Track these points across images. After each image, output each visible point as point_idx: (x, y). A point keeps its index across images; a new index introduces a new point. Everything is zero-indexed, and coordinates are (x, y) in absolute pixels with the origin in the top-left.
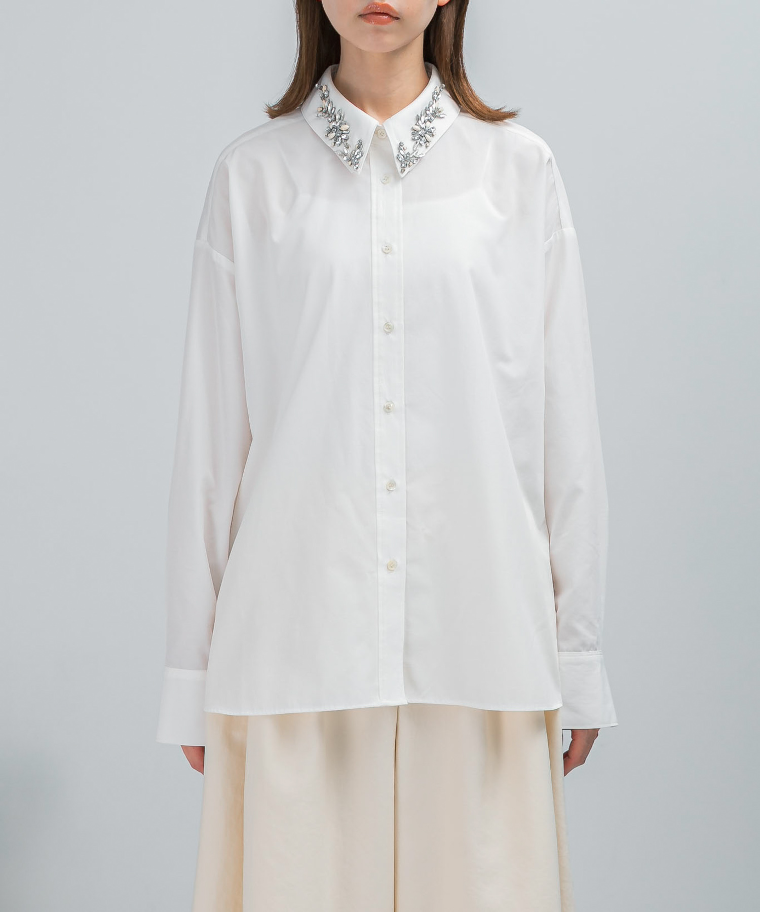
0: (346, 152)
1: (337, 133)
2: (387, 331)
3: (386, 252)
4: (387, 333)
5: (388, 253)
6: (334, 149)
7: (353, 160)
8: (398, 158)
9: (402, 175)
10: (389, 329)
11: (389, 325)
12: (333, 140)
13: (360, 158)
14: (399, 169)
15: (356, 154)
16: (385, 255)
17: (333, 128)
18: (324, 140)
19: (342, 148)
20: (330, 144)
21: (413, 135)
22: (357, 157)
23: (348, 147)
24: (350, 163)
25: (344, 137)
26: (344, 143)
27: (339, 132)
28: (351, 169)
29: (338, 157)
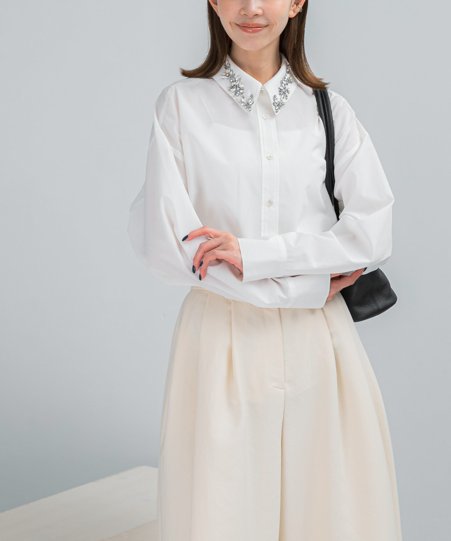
0: (243, 100)
1: (236, 88)
2: (269, 205)
3: (269, 159)
4: (269, 206)
5: (270, 160)
6: (235, 98)
7: (248, 105)
8: (274, 104)
9: (277, 114)
10: (270, 203)
11: (270, 202)
12: (234, 93)
13: (251, 104)
14: (275, 111)
15: (249, 102)
16: (269, 160)
17: (234, 85)
18: (229, 93)
19: (239, 98)
20: (232, 95)
21: (280, 92)
22: (250, 104)
23: (243, 98)
24: (246, 107)
25: (241, 91)
26: (242, 95)
27: (238, 89)
28: (246, 111)
29: (238, 103)
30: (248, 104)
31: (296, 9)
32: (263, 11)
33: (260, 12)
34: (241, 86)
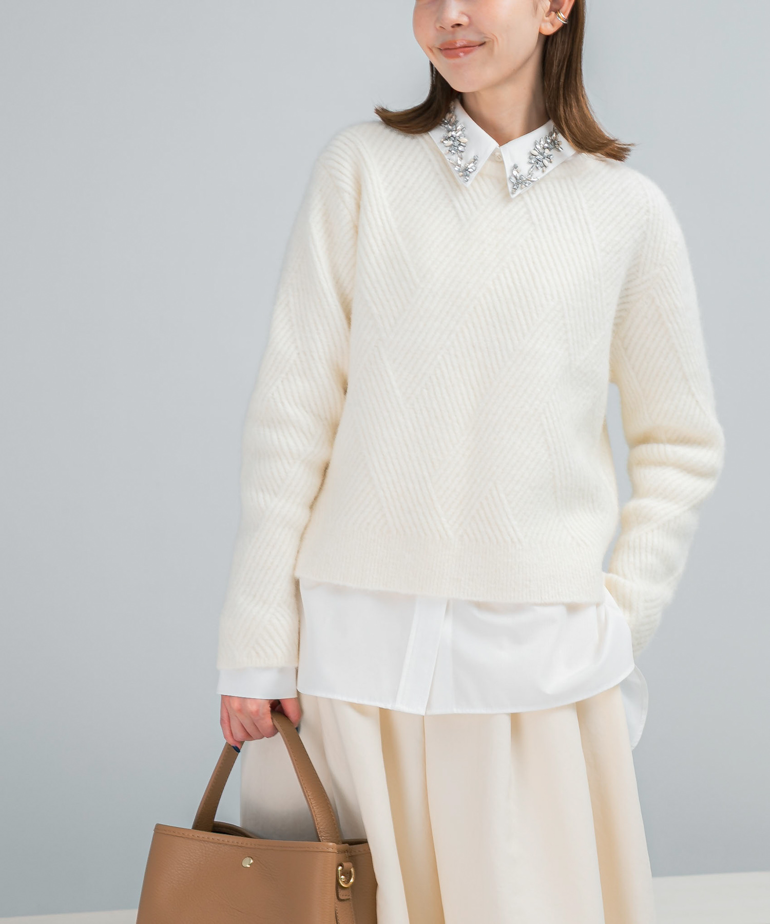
0: (459, 162)
6: (447, 157)
7: (466, 172)
8: (510, 179)
13: (472, 171)
15: (469, 167)
17: (452, 137)
18: (439, 145)
19: (455, 158)
20: (444, 151)
21: (530, 159)
22: (470, 170)
23: (461, 158)
24: (461, 174)
25: (460, 148)
26: (460, 154)
27: (456, 143)
28: (461, 180)
29: (450, 165)
30: (466, 169)
31: (556, 20)
32: (469, 17)
33: (464, 20)
34: (463, 140)
